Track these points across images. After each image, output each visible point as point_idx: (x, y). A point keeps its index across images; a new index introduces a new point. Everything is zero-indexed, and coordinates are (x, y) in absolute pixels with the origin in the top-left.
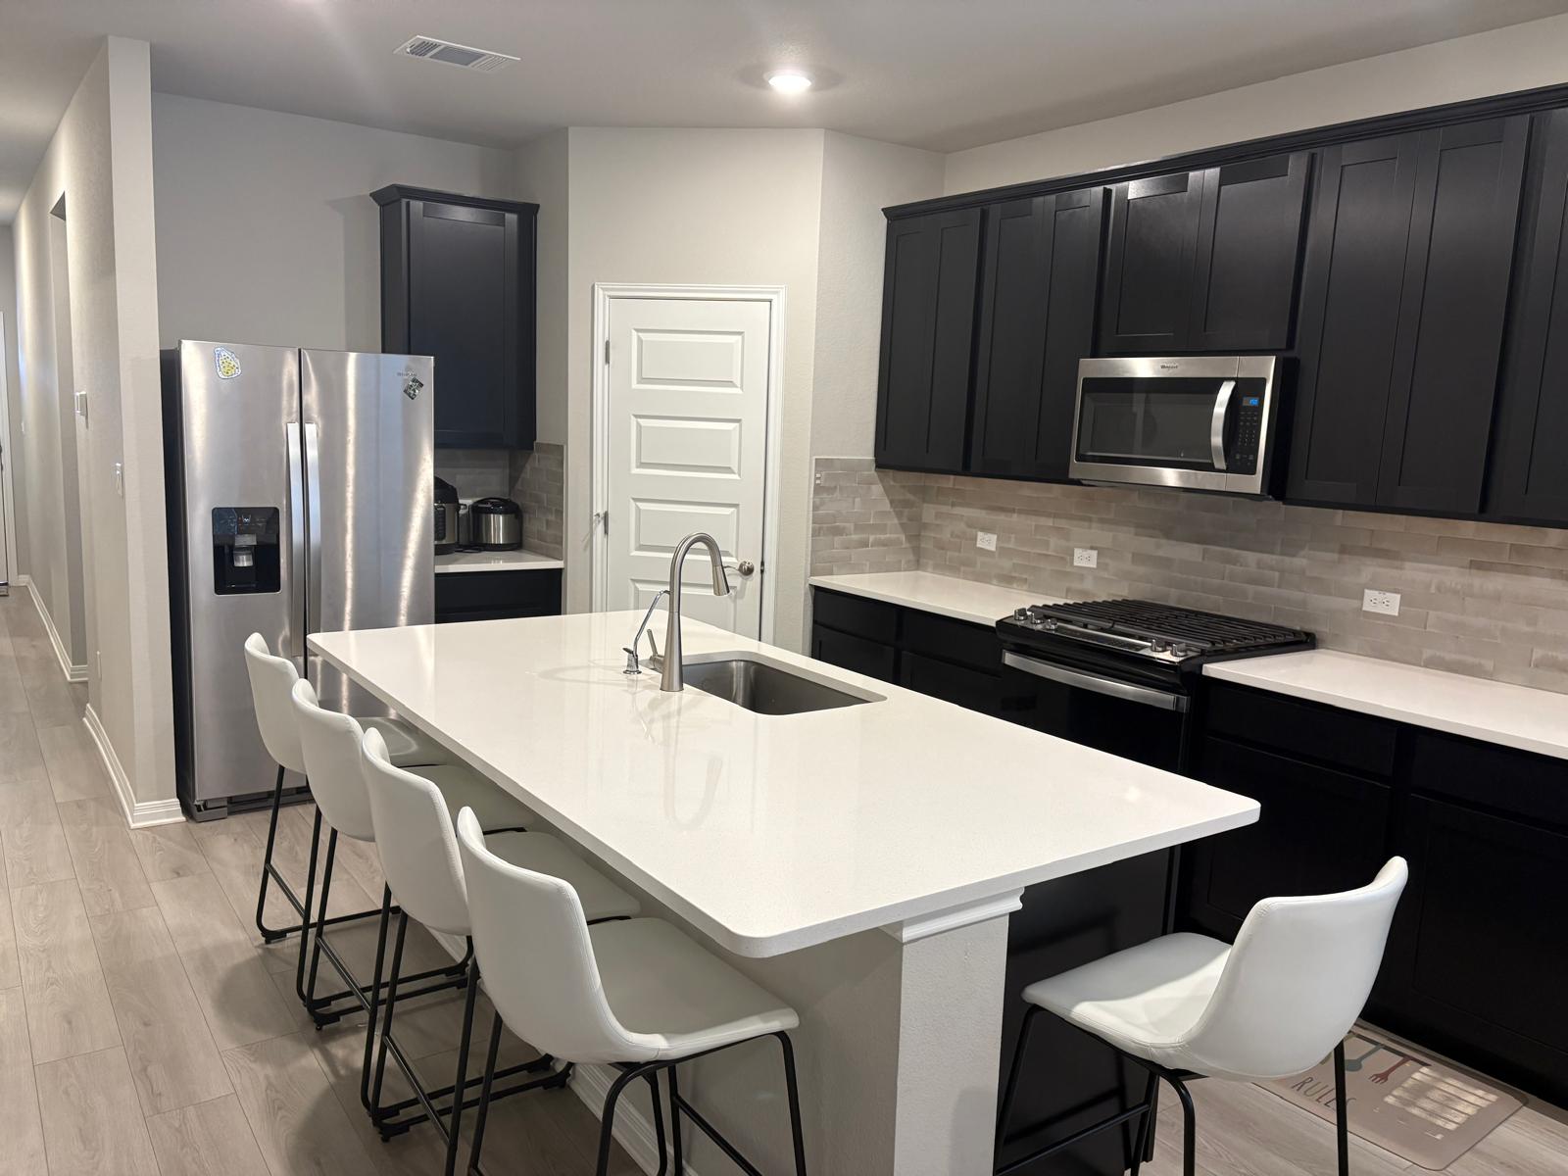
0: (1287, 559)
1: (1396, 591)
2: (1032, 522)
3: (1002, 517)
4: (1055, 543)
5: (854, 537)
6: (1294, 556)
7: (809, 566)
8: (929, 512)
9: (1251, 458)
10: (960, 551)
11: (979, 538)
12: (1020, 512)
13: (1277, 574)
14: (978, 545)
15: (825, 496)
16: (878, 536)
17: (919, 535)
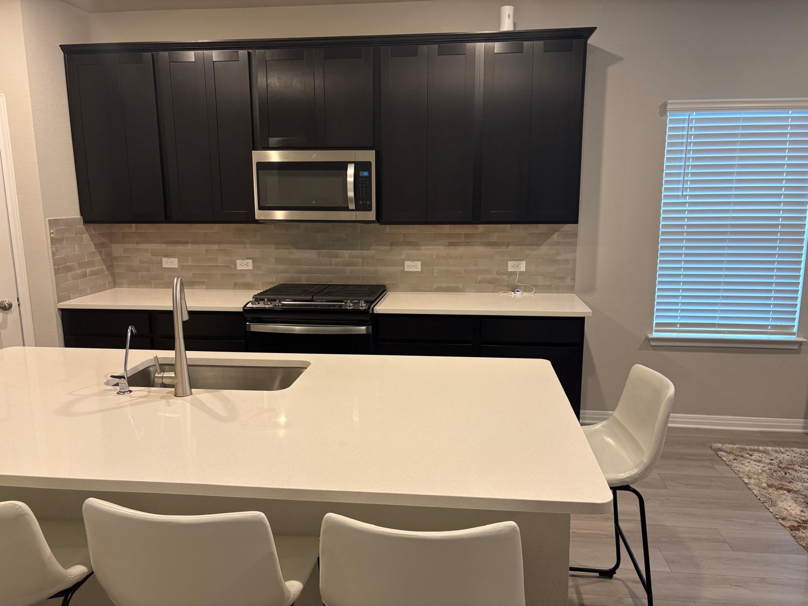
0: (365, 252)
1: (418, 260)
2: (202, 248)
3: (180, 248)
4: (221, 259)
5: (79, 271)
6: (368, 250)
7: (56, 296)
8: (117, 249)
9: (368, 203)
10: (149, 271)
11: (164, 262)
12: (193, 243)
13: (360, 260)
14: (163, 266)
15: (58, 245)
16: (92, 269)
17: (112, 265)
